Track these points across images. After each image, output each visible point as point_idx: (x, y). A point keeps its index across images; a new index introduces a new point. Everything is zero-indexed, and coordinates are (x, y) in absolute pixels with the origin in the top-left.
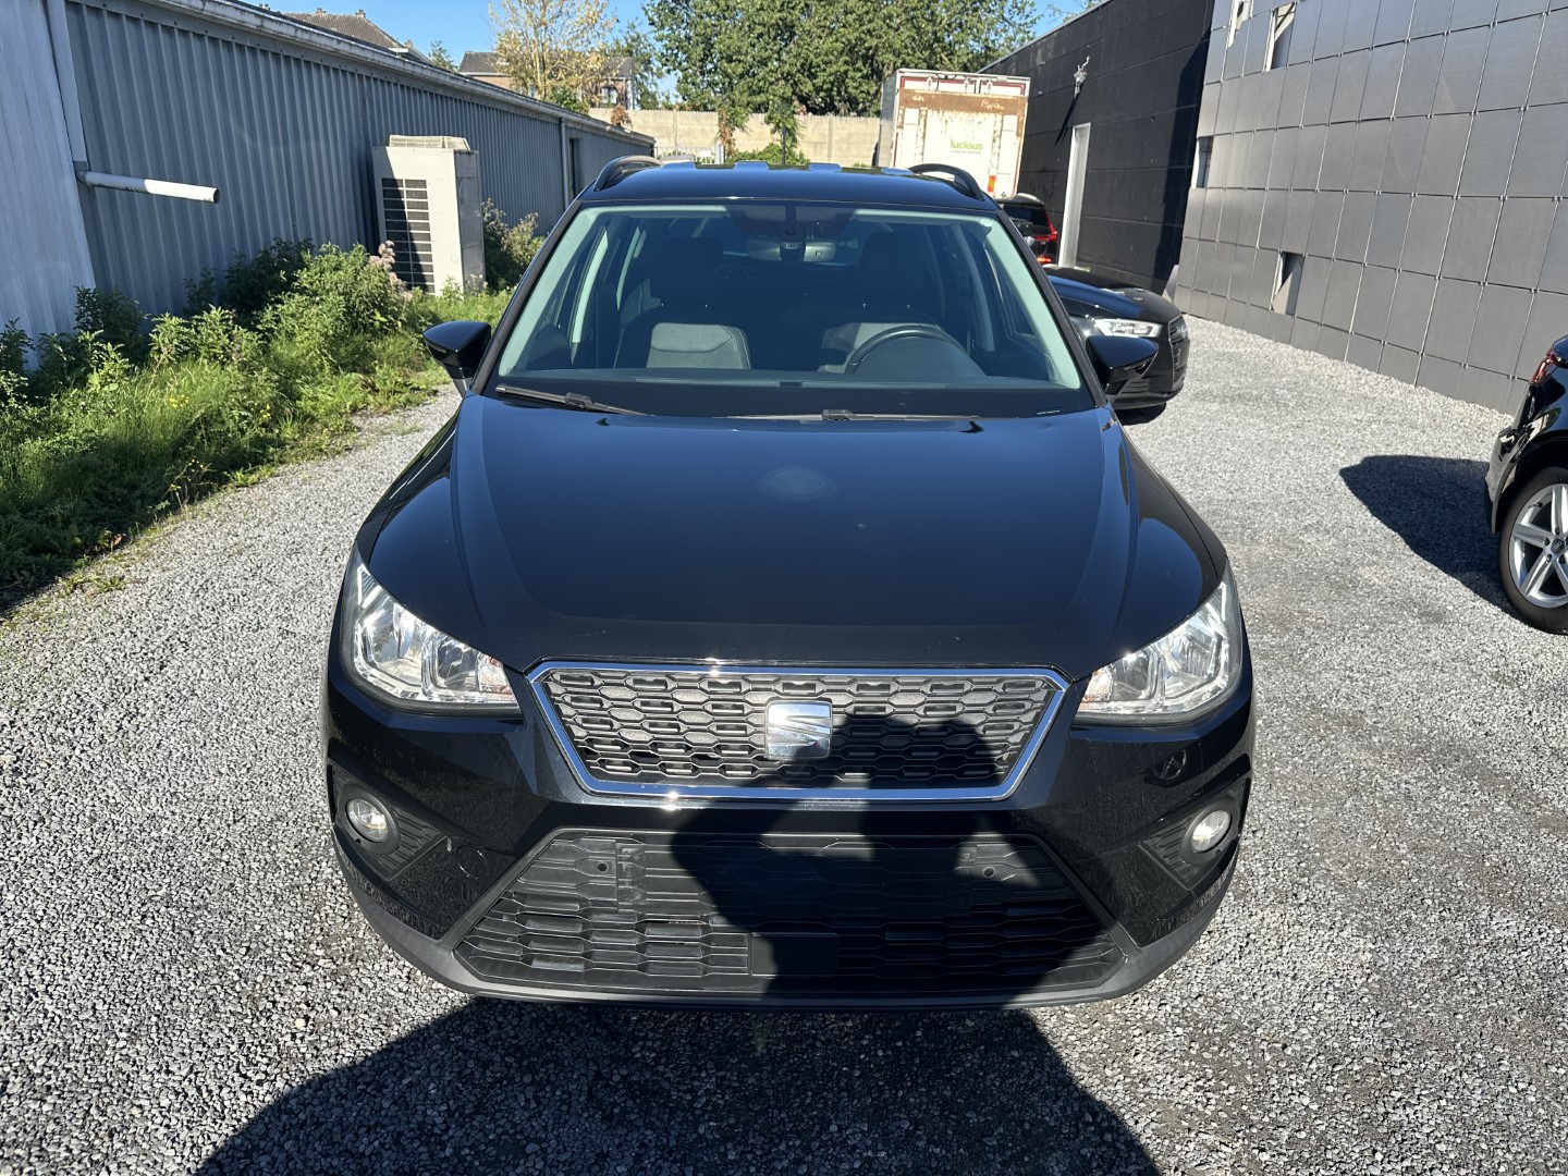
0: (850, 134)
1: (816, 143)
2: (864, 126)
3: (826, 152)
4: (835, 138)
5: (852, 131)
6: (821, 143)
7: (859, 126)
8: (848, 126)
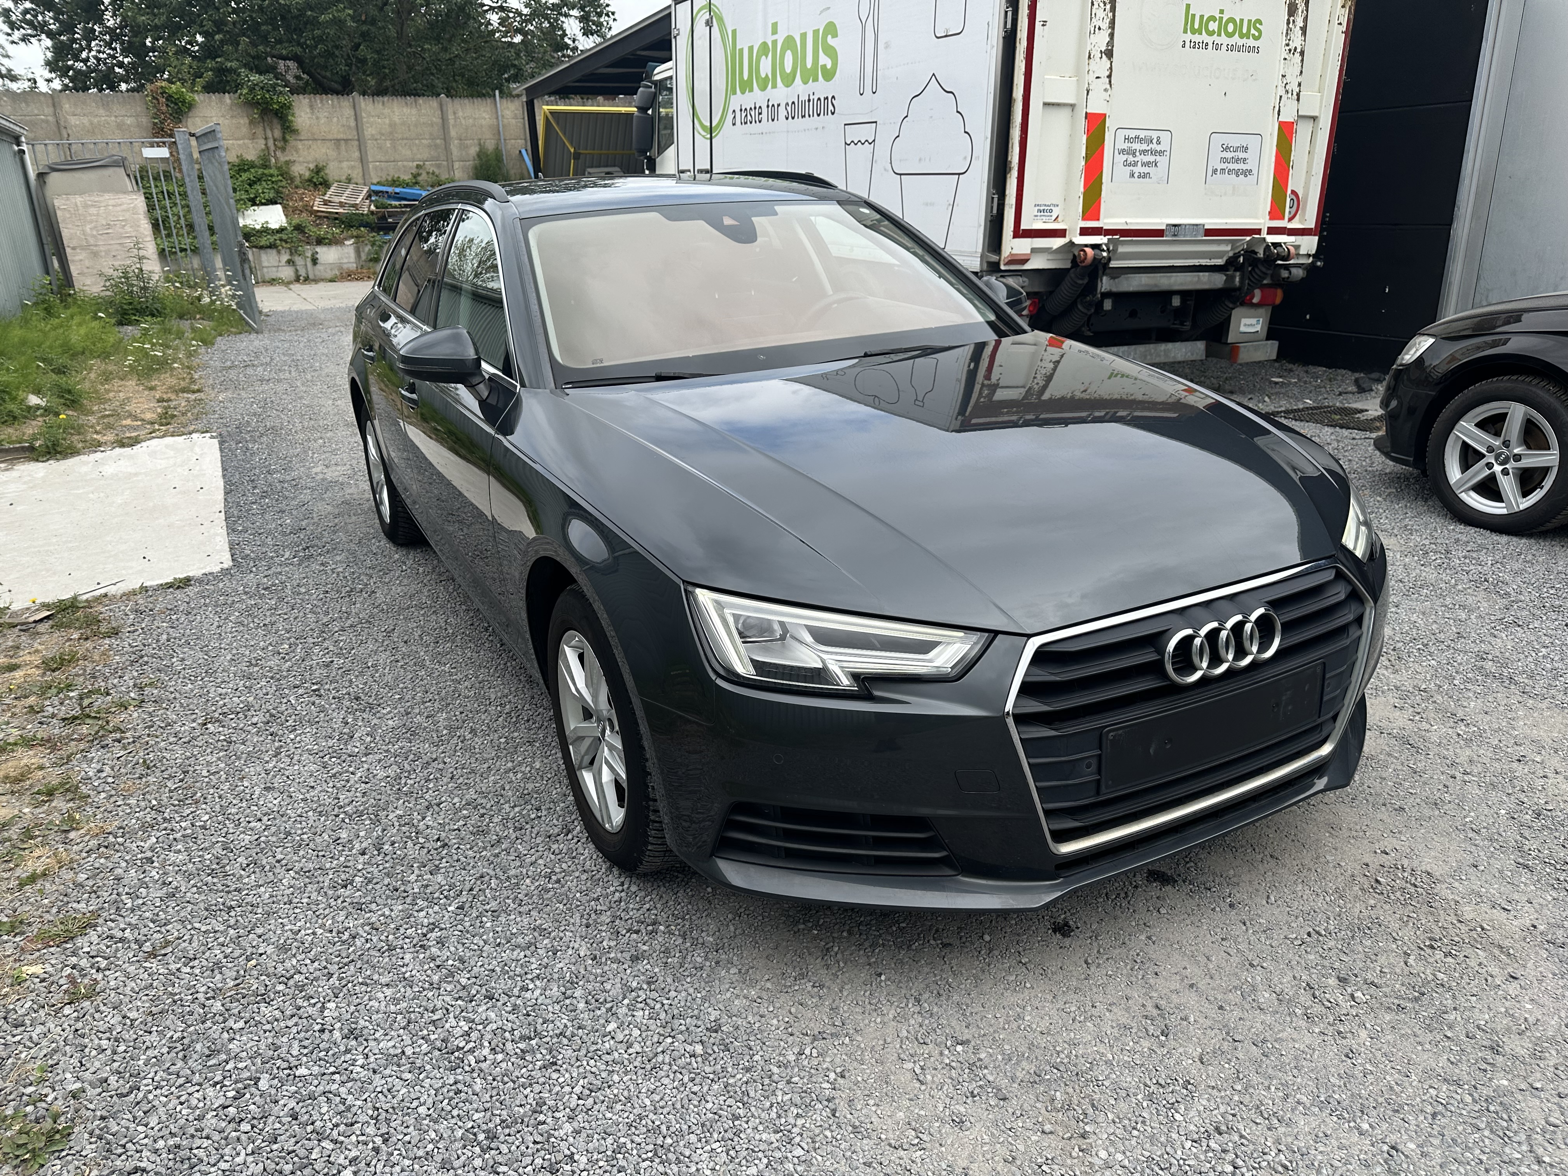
0: (393, 125)
1: (338, 140)
2: (414, 111)
3: (357, 154)
4: (369, 131)
5: (396, 119)
6: (346, 140)
7: (407, 111)
8: (386, 111)
